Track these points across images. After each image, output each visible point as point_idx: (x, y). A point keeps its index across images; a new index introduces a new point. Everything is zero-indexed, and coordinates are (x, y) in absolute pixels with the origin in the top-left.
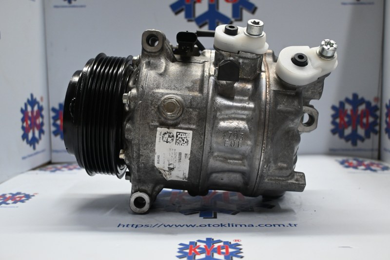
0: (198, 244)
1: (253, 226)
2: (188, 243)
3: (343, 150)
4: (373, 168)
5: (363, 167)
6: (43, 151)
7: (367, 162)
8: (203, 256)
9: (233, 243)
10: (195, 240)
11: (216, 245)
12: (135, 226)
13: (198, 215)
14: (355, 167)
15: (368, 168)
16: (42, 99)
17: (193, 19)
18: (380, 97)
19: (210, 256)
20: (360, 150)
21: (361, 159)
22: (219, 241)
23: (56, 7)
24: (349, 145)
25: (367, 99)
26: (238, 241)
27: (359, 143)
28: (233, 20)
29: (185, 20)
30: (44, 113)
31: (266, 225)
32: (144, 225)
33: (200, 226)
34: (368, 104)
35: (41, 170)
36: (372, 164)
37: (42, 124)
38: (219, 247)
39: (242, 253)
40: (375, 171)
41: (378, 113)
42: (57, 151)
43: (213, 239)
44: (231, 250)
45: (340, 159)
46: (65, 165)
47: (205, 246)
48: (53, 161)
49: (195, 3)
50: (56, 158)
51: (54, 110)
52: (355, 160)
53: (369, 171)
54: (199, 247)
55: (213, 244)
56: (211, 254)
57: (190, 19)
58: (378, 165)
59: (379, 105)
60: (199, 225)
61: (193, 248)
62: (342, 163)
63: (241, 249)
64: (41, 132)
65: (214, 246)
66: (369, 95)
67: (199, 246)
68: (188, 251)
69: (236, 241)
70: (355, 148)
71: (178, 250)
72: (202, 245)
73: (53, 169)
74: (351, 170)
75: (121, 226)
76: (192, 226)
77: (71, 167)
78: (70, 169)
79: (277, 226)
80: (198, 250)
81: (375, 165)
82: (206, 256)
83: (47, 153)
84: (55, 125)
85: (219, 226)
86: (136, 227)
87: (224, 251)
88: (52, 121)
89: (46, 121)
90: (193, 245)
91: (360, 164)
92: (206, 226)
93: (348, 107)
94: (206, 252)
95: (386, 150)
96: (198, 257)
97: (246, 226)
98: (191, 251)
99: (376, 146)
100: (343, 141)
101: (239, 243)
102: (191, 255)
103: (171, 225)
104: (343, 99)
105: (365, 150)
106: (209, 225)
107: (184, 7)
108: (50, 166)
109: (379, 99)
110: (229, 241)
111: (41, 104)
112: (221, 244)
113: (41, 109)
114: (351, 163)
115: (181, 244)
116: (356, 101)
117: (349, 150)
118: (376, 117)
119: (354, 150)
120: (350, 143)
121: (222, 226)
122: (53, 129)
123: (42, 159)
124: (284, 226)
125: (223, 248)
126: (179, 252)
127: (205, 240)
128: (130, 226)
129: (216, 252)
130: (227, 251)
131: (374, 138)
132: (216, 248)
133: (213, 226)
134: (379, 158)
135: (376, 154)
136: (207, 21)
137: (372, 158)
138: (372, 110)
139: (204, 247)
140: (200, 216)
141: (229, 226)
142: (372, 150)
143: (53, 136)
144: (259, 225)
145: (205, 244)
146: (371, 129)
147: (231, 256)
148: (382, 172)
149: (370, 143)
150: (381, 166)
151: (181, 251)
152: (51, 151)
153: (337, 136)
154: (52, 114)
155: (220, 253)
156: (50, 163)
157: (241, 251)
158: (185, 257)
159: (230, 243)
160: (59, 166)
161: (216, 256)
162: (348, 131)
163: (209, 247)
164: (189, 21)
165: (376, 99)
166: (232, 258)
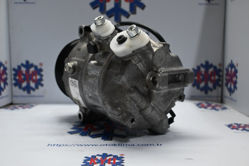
0: (97, 157)
1: (134, 145)
3: (199, 97)
4: (217, 108)
5: (210, 108)
6: (7, 96)
7: (213, 104)
8: (98, 165)
9: (119, 156)
10: (95, 155)
11: (108, 158)
12: (58, 145)
13: (101, 138)
14: (206, 108)
15: (214, 108)
16: (6, 62)
17: (105, 12)
20: (209, 97)
21: (210, 102)
22: (111, 155)
23: (16, 3)
24: (203, 93)
25: (214, 64)
26: (123, 155)
27: (209, 92)
28: (130, 13)
29: (100, 13)
30: (8, 71)
31: (142, 145)
32: (65, 145)
33: (101, 145)
34: (215, 68)
36: (217, 106)
37: (6, 79)
38: (110, 159)
39: (124, 163)
41: (221, 73)
42: (16, 96)
43: (107, 154)
44: (117, 161)
45: (197, 102)
46: (22, 105)
47: (101, 158)
48: (14, 102)
49: (106, 2)
50: (16, 100)
51: (14, 69)
52: (206, 103)
53: (213, 110)
54: (97, 159)
55: (106, 157)
57: (103, 12)
58: (220, 106)
59: (222, 68)
61: (93, 160)
62: (198, 105)
63: (124, 160)
64: (6, 84)
66: (215, 62)
68: (89, 162)
69: (121, 155)
70: (207, 95)
71: (83, 161)
72: (99, 158)
74: (203, 109)
75: (50, 146)
76: (96, 146)
78: (24, 108)
79: (149, 145)
80: (96, 161)
82: (100, 165)
83: (10, 97)
84: (15, 79)
85: (112, 145)
87: (112, 161)
88: (13, 77)
89: (9, 77)
90: (93, 158)
91: (209, 105)
92: (104, 145)
93: (203, 70)
94: (101, 163)
97: (129, 145)
98: (91, 162)
99: (220, 94)
100: (199, 91)
101: (123, 156)
102: (91, 164)
104: (199, 64)
105: (213, 97)
106: (106, 145)
107: (99, 4)
108: (11, 106)
109: (222, 64)
110: (117, 155)
111: (5, 66)
112: (112, 157)
113: (5, 69)
114: (203, 105)
115: (86, 157)
116: (207, 65)
118: (220, 76)
119: (206, 97)
121: (114, 145)
122: (14, 82)
123: (6, 101)
124: (154, 145)
125: (112, 159)
126: (83, 162)
127: (102, 154)
128: (55, 145)
129: (107, 162)
130: (114, 161)
131: (219, 89)
132: (108, 160)
133: (109, 145)
134: (222, 102)
135: (220, 99)
136: (114, 13)
137: (217, 102)
138: (217, 71)
139: (100, 159)
140: (102, 139)
141: (119, 145)
142: (217, 97)
143: (13, 87)
144: (138, 145)
145: (101, 157)
146: (217, 84)
147: (116, 165)
148: (222, 111)
149: (215, 93)
150: (222, 107)
151: (85, 161)
152: (13, 96)
153: (195, 88)
154: (13, 72)
156: (11, 104)
157: (124, 161)
158: (87, 165)
160: (17, 106)
161: (107, 165)
162: (202, 85)
163: (103, 159)
165: (220, 65)
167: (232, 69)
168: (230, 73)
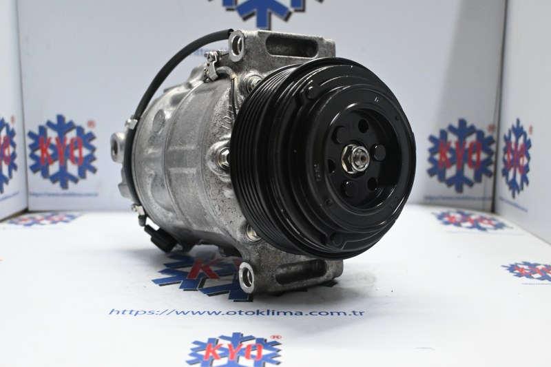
0: (221, 341)
1: (301, 314)
2: (205, 341)
3: (444, 198)
4: (482, 225)
5: (468, 224)
6: (15, 194)
7: (475, 216)
8: (224, 361)
9: (269, 340)
10: (216, 336)
11: (245, 344)
12: (134, 313)
14: (458, 224)
15: (476, 225)
16: (13, 119)
17: (234, 7)
18: (496, 124)
19: (234, 361)
20: (466, 198)
21: (467, 212)
22: (251, 338)
24: (452, 191)
25: (478, 127)
26: (277, 337)
28: (291, 10)
29: (224, 9)
30: (17, 139)
31: (320, 313)
32: (147, 311)
33: (228, 313)
35: (11, 223)
36: (482, 219)
37: (14, 156)
38: (249, 346)
39: (279, 356)
40: (484, 229)
41: (493, 147)
42: (36, 195)
43: (242, 335)
44: (265, 352)
45: (439, 211)
46: (48, 214)
47: (229, 345)
48: (31, 209)
50: (34, 204)
52: (459, 212)
53: (475, 230)
54: (220, 348)
55: (241, 342)
56: (235, 359)
57: (230, 7)
58: (490, 221)
59: (495, 136)
60: (225, 312)
61: (212, 349)
62: (440, 217)
63: (279, 350)
64: (13, 167)
65: (241, 345)
66: (481, 121)
67: (221, 345)
68: (203, 353)
69: (274, 337)
70: (460, 195)
71: (191, 352)
72: (226, 344)
73: (29, 222)
74: (452, 227)
75: (115, 313)
76: (216, 314)
77: (56, 218)
78: (54, 222)
79: (335, 315)
80: (218, 352)
81: (486, 221)
82: (229, 362)
83: (22, 197)
85: (254, 313)
86: (135, 315)
87: (254, 353)
88: (29, 151)
89: (19, 151)
90: (212, 344)
91: (466, 218)
92: (235, 313)
94: (230, 355)
95: (502, 199)
96: (216, 363)
97: (291, 314)
98: (207, 353)
99: (489, 194)
100: (443, 185)
101: (278, 340)
102: (207, 360)
103: (186, 312)
104: (445, 127)
105: (474, 199)
106: (240, 312)
108: (26, 216)
109: (496, 127)
110: (265, 338)
111: (11, 127)
112: (253, 342)
113: (11, 134)
114: (453, 218)
115: (196, 343)
117: (451, 198)
119: (459, 198)
120: (453, 188)
121: (258, 314)
122: (31, 162)
123: (15, 206)
124: (345, 314)
125: (254, 348)
126: (191, 355)
127: (231, 336)
128: (127, 313)
129: (243, 355)
130: (259, 353)
131: (487, 181)
132: (244, 349)
133: (246, 313)
134: (493, 210)
135: (489, 204)
136: (255, 11)
137: (483, 210)
139: (227, 347)
140: (230, 298)
141: (268, 314)
142: (484, 199)
143: (30, 172)
144: (311, 313)
145: (229, 342)
147: (263, 361)
148: (493, 231)
149: (481, 189)
150: (494, 223)
151: (194, 352)
152: (28, 194)
153: (435, 178)
154: (30, 141)
155: (248, 357)
156: (26, 211)
157: (280, 353)
158: (199, 362)
159: (266, 340)
160: (38, 216)
161: (243, 361)
163: (235, 346)
164: (228, 10)
165: (492, 128)
166: (264, 364)
167: (517, 138)
168: (513, 146)
